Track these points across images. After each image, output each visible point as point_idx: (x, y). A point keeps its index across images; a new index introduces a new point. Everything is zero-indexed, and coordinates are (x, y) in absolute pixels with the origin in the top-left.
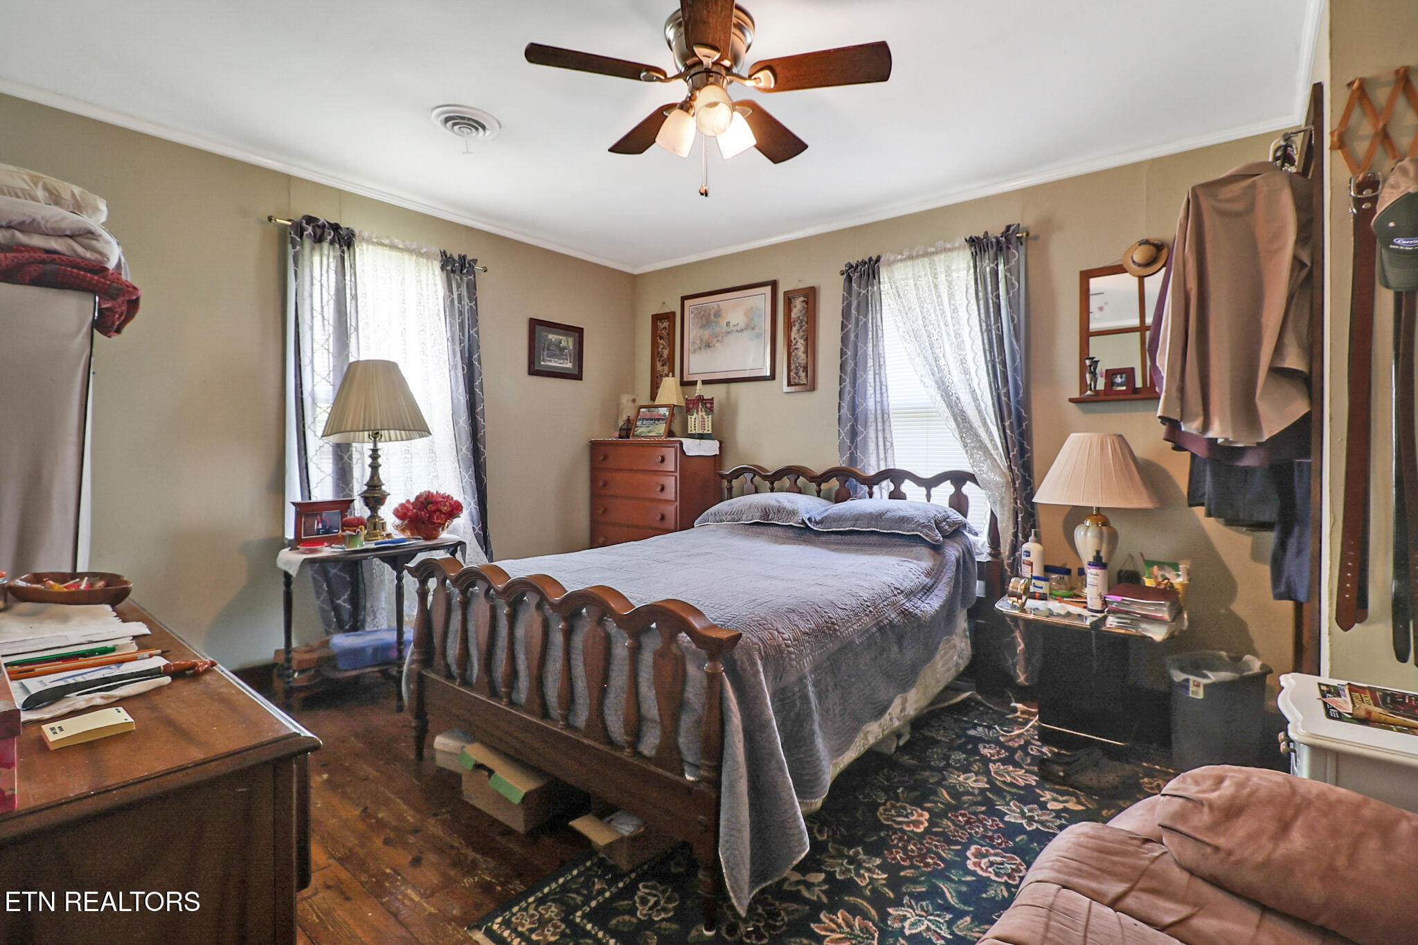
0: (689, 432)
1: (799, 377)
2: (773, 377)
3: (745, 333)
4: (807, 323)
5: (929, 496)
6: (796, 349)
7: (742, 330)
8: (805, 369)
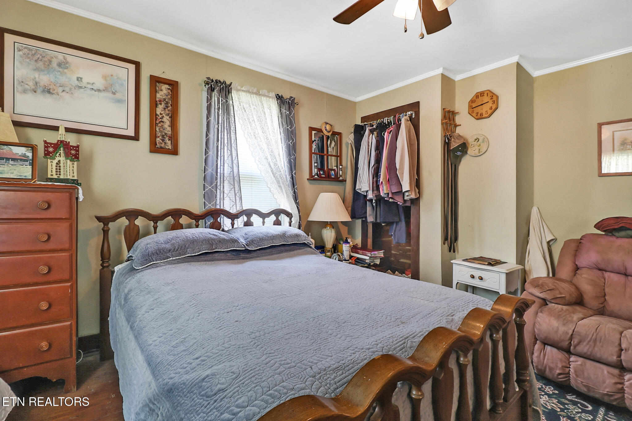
0: (49, 176)
1: (165, 143)
2: (136, 138)
3: (102, 94)
4: (171, 105)
5: (264, 223)
6: (163, 122)
7: (99, 90)
8: (170, 138)
